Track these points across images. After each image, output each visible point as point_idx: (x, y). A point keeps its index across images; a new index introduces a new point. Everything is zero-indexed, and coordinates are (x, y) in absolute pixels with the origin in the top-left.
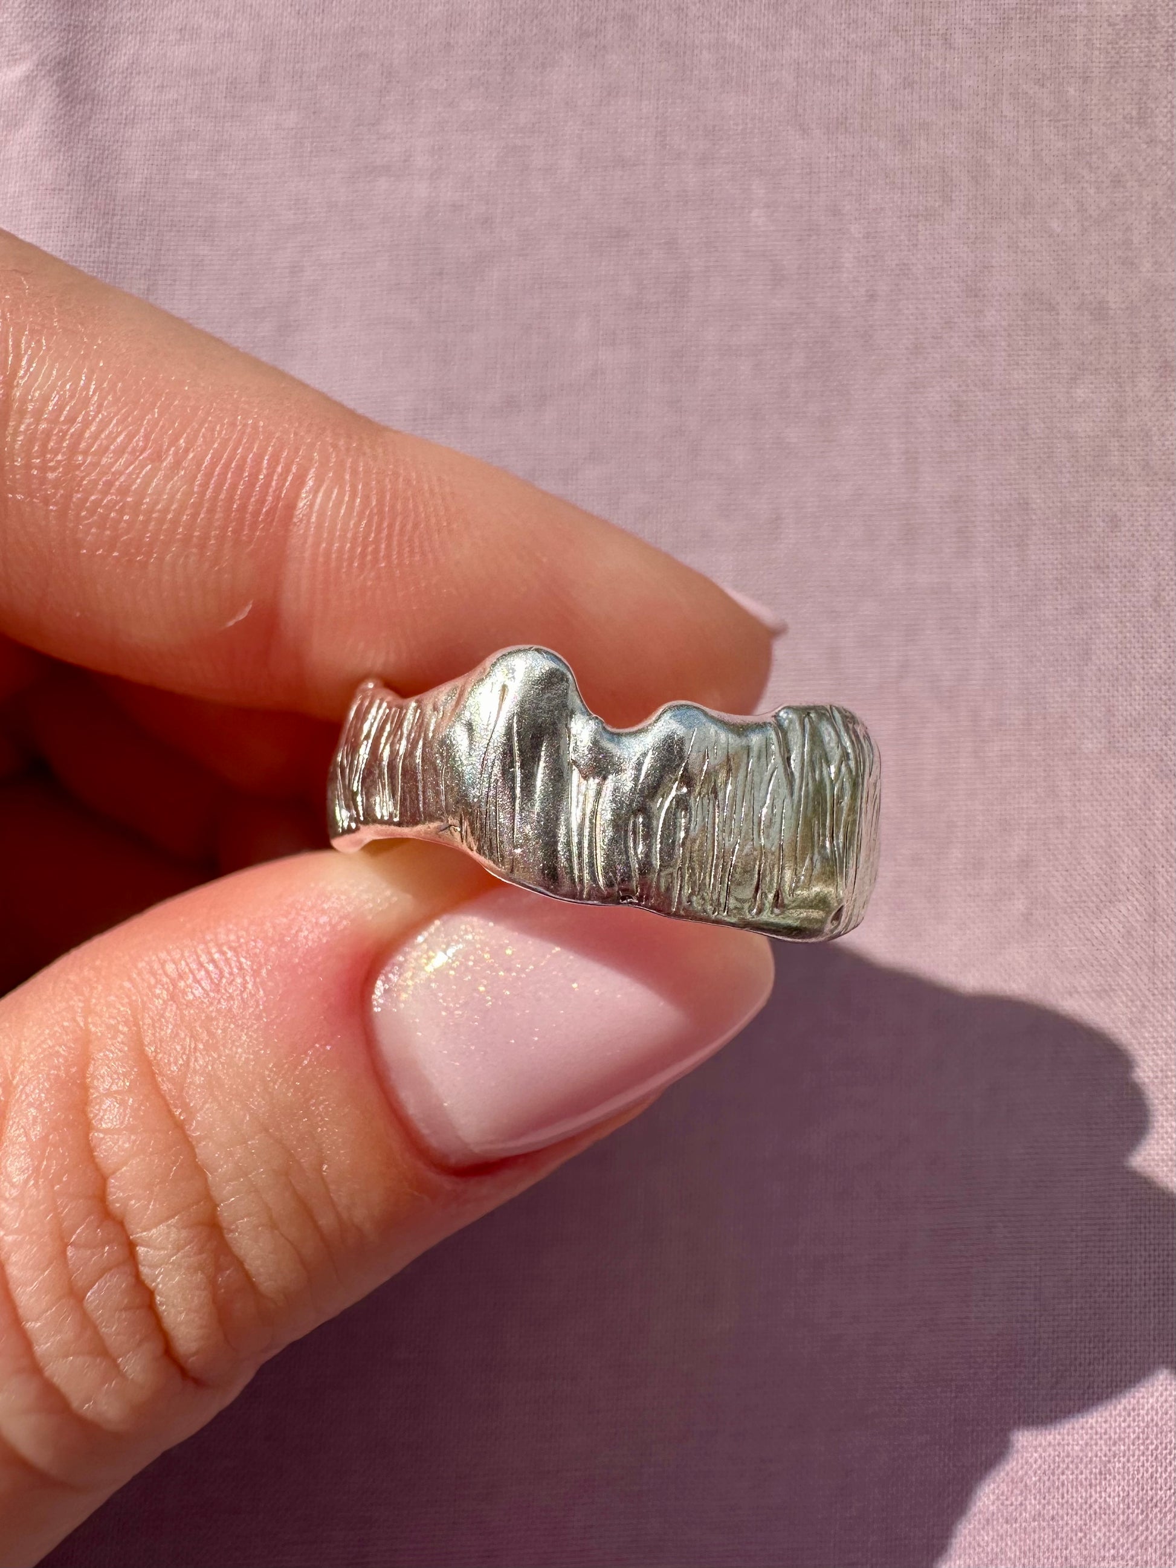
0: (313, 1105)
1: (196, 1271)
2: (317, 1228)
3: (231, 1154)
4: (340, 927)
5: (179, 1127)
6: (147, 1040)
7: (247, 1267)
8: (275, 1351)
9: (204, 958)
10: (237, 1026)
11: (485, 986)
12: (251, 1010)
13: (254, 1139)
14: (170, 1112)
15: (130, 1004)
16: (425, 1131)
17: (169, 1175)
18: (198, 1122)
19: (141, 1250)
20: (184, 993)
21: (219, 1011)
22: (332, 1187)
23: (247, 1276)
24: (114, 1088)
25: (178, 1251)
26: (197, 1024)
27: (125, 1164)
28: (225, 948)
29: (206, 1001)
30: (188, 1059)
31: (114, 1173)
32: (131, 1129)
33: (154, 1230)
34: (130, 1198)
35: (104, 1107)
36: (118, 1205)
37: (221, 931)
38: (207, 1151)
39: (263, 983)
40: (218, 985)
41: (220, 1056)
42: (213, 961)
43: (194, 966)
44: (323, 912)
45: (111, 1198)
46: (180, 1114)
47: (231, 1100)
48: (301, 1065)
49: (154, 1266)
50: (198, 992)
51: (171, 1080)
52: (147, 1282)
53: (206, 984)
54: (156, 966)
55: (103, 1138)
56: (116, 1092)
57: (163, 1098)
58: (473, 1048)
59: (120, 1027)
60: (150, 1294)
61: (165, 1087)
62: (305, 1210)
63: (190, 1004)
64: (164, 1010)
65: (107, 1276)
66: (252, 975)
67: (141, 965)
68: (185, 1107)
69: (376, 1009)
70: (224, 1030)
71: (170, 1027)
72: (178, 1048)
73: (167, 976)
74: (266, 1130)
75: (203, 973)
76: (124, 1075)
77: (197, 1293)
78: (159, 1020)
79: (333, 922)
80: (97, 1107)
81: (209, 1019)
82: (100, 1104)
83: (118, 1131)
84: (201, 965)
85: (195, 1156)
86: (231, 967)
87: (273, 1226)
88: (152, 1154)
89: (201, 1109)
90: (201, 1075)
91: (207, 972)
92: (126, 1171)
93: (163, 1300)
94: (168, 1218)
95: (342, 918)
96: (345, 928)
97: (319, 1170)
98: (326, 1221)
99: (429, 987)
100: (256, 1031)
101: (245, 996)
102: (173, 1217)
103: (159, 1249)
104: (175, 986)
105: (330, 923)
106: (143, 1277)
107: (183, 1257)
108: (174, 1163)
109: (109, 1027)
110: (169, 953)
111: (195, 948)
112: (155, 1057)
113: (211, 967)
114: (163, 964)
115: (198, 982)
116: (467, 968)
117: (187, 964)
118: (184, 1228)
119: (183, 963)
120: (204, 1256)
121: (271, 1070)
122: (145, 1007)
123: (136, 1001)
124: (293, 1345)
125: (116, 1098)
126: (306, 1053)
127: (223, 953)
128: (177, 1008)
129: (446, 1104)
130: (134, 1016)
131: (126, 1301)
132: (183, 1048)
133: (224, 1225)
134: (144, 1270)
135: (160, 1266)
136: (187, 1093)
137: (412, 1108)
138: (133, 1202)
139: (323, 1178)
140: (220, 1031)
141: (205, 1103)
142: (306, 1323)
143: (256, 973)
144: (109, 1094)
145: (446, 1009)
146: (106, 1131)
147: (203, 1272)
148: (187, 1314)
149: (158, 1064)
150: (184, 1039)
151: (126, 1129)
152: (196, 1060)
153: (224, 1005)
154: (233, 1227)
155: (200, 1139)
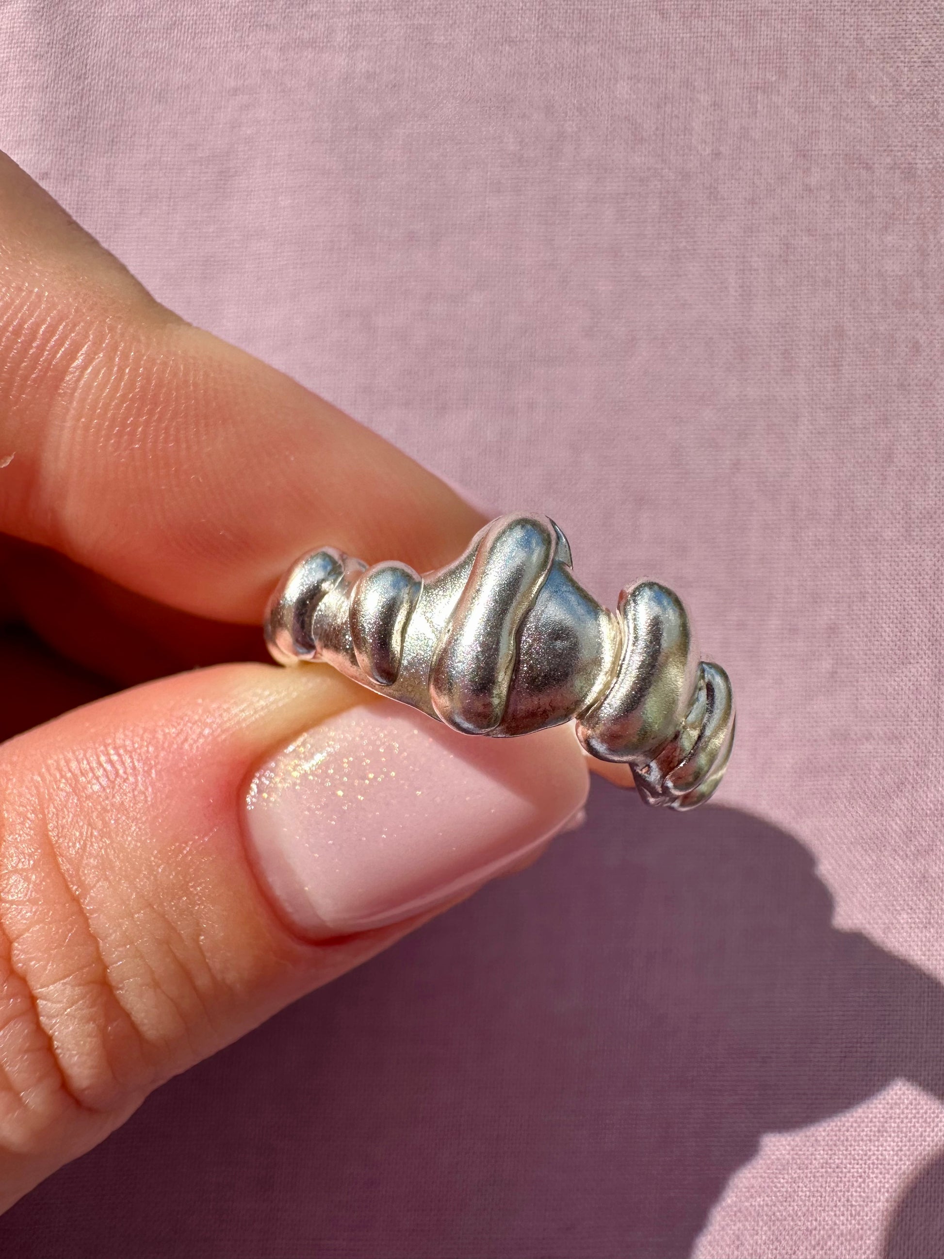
0: (192, 887)
1: (88, 1022)
2: (195, 988)
3: (120, 925)
4: (219, 740)
5: (76, 900)
6: (50, 826)
7: (133, 1018)
8: (161, 1082)
9: (103, 759)
10: (128, 818)
11: (343, 791)
12: (140, 805)
13: (139, 913)
14: (68, 889)
15: (39, 795)
16: (289, 909)
17: (64, 941)
18: (91, 897)
19: (41, 1003)
20: (85, 788)
21: (112, 805)
22: (208, 955)
23: (133, 1026)
24: (20, 866)
25: (73, 1004)
26: (95, 815)
27: (27, 930)
28: (121, 751)
29: (103, 795)
30: (85, 845)
31: (18, 937)
32: (33, 902)
33: (51, 987)
34: (31, 960)
35: (11, 881)
36: (20, 965)
37: (120, 735)
38: (100, 922)
39: (153, 784)
40: (113, 782)
41: (112, 842)
42: (110, 762)
43: (94, 765)
44: (206, 725)
45: (15, 959)
46: (77, 890)
47: (120, 879)
48: (181, 852)
49: (50, 1017)
50: (96, 787)
51: (70, 861)
52: (47, 1029)
53: (104, 781)
54: (62, 763)
55: (8, 909)
56: (22, 869)
57: (62, 875)
58: (330, 842)
59: (29, 815)
60: (49, 1040)
61: (65, 867)
62: (185, 974)
63: (88, 797)
64: (67, 801)
65: (12, 1023)
66: (144, 776)
67: (50, 762)
68: (81, 884)
69: (249, 808)
70: (116, 821)
71: (71, 815)
72: (78, 834)
73: (70, 771)
74: (150, 905)
75: (101, 770)
76: (31, 855)
77: (89, 1039)
78: (62, 809)
79: (216, 734)
80: (5, 882)
81: (105, 810)
82: (8, 879)
83: (22, 903)
84: (100, 764)
85: (88, 926)
86: (125, 768)
87: (156, 984)
88: (50, 923)
89: (95, 886)
90: (95, 857)
91: (105, 770)
92: (28, 937)
93: (60, 1044)
94: (65, 977)
95: (223, 732)
96: (225, 740)
97: (196, 941)
98: (202, 981)
99: (294, 790)
100: (143, 823)
101: (136, 793)
102: (68, 976)
103: (55, 1003)
104: (77, 781)
105: (212, 734)
106: (43, 1026)
107: (76, 1010)
108: (70, 931)
109: (19, 814)
110: (74, 753)
111: (96, 749)
112: (57, 841)
113: (108, 767)
114: (68, 762)
115: (97, 778)
116: (328, 776)
117: (89, 763)
118: (79, 985)
119: (85, 762)
120: (94, 1009)
121: (155, 857)
122: (51, 799)
123: (44, 793)
124: (176, 1078)
125: (21, 875)
126: (186, 843)
127: (119, 755)
128: (78, 800)
129: (307, 889)
130: (41, 804)
131: (27, 1045)
132: (81, 834)
133: (114, 984)
134: (43, 1019)
135: (54, 1017)
136: (83, 871)
137: (279, 890)
138: (33, 963)
139: (200, 948)
140: (113, 822)
141: (98, 881)
142: (184, 1062)
143: (148, 773)
144: (15, 871)
145: (309, 809)
146: (12, 903)
147: (94, 1022)
148: (79, 1057)
149: (59, 847)
150: (82, 827)
151: (28, 900)
152: (92, 845)
153: (118, 799)
154: (121, 986)
155: (92, 912)
